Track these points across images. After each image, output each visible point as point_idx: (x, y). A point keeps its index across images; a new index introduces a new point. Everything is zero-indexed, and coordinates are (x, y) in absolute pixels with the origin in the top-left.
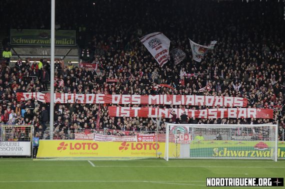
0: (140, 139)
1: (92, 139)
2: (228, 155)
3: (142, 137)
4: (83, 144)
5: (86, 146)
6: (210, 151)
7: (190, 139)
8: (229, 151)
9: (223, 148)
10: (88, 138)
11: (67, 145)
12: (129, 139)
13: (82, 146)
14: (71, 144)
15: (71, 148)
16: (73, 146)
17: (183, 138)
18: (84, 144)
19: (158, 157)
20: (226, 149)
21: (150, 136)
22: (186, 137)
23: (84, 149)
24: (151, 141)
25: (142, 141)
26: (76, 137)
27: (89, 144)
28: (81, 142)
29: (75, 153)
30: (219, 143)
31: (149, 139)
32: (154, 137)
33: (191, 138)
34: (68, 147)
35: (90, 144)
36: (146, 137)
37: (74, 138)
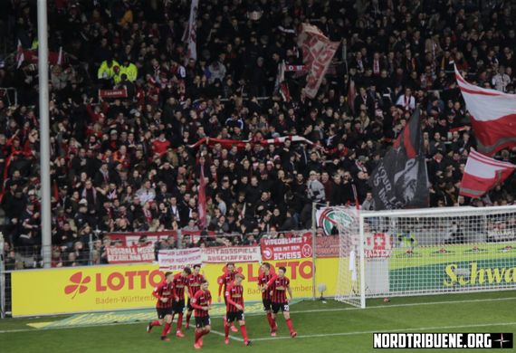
0: (268, 253)
1: (150, 261)
2: (481, 280)
3: (272, 247)
4: (128, 274)
5: (137, 280)
6: (438, 273)
7: (388, 246)
8: (482, 272)
9: (467, 265)
10: (139, 258)
11: (88, 280)
12: (241, 254)
13: (127, 279)
14: (98, 276)
15: (100, 288)
16: (104, 283)
17: (372, 246)
18: (131, 275)
19: (318, 295)
20: (474, 266)
21: (291, 245)
22: (379, 241)
23: (131, 286)
24: (296, 257)
25: (272, 258)
26: (110, 259)
27: (143, 274)
28: (123, 269)
29: (109, 300)
30: (459, 252)
31: (290, 251)
32: (301, 245)
33: (392, 244)
34: (92, 285)
35: (147, 272)
36: (282, 246)
37: (104, 261)
